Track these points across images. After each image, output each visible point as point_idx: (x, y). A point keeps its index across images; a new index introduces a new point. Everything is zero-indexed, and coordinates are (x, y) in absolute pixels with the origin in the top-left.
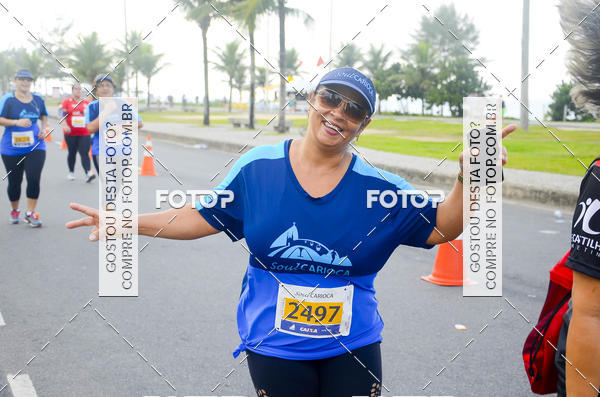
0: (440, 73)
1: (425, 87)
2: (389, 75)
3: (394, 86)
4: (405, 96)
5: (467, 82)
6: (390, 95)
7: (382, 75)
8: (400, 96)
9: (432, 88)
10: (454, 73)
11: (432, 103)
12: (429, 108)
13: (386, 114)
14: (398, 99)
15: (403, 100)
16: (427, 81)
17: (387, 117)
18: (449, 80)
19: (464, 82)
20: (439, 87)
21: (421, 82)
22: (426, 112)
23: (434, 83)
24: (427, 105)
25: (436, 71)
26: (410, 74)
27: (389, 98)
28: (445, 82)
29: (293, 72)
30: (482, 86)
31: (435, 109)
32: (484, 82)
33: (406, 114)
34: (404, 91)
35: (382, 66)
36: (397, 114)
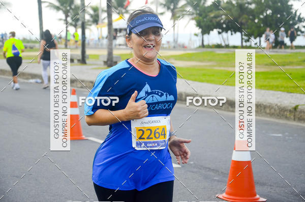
0: (256, 8)
1: (244, 21)
2: (211, 11)
3: (214, 21)
4: (226, 30)
5: (282, 15)
6: (213, 30)
7: (204, 12)
8: (220, 31)
9: (250, 21)
10: (270, 8)
11: (249, 35)
12: (248, 41)
13: (209, 47)
14: (219, 33)
15: (224, 34)
16: (245, 16)
17: (210, 50)
18: (265, 14)
19: (279, 16)
20: (256, 21)
21: (240, 16)
22: (244, 44)
23: (251, 17)
24: (246, 38)
25: (253, 6)
26: (230, 10)
27: (211, 32)
28: (262, 17)
29: (124, 11)
30: (297, 19)
31: (254, 41)
32: (298, 14)
33: (227, 46)
34: (224, 26)
35: (204, 3)
36: (219, 46)
